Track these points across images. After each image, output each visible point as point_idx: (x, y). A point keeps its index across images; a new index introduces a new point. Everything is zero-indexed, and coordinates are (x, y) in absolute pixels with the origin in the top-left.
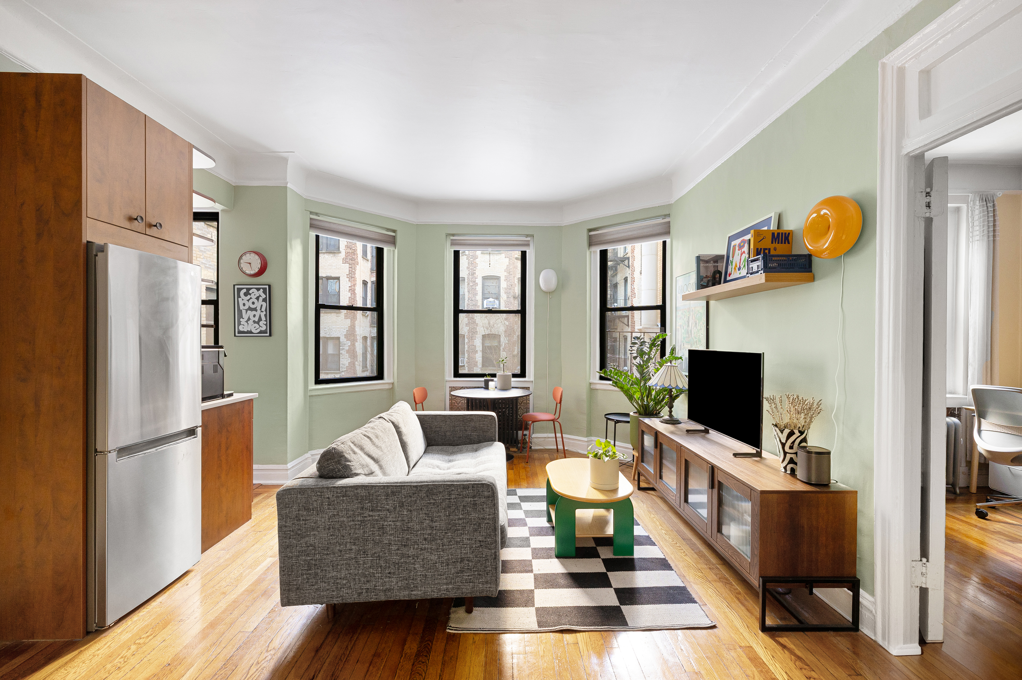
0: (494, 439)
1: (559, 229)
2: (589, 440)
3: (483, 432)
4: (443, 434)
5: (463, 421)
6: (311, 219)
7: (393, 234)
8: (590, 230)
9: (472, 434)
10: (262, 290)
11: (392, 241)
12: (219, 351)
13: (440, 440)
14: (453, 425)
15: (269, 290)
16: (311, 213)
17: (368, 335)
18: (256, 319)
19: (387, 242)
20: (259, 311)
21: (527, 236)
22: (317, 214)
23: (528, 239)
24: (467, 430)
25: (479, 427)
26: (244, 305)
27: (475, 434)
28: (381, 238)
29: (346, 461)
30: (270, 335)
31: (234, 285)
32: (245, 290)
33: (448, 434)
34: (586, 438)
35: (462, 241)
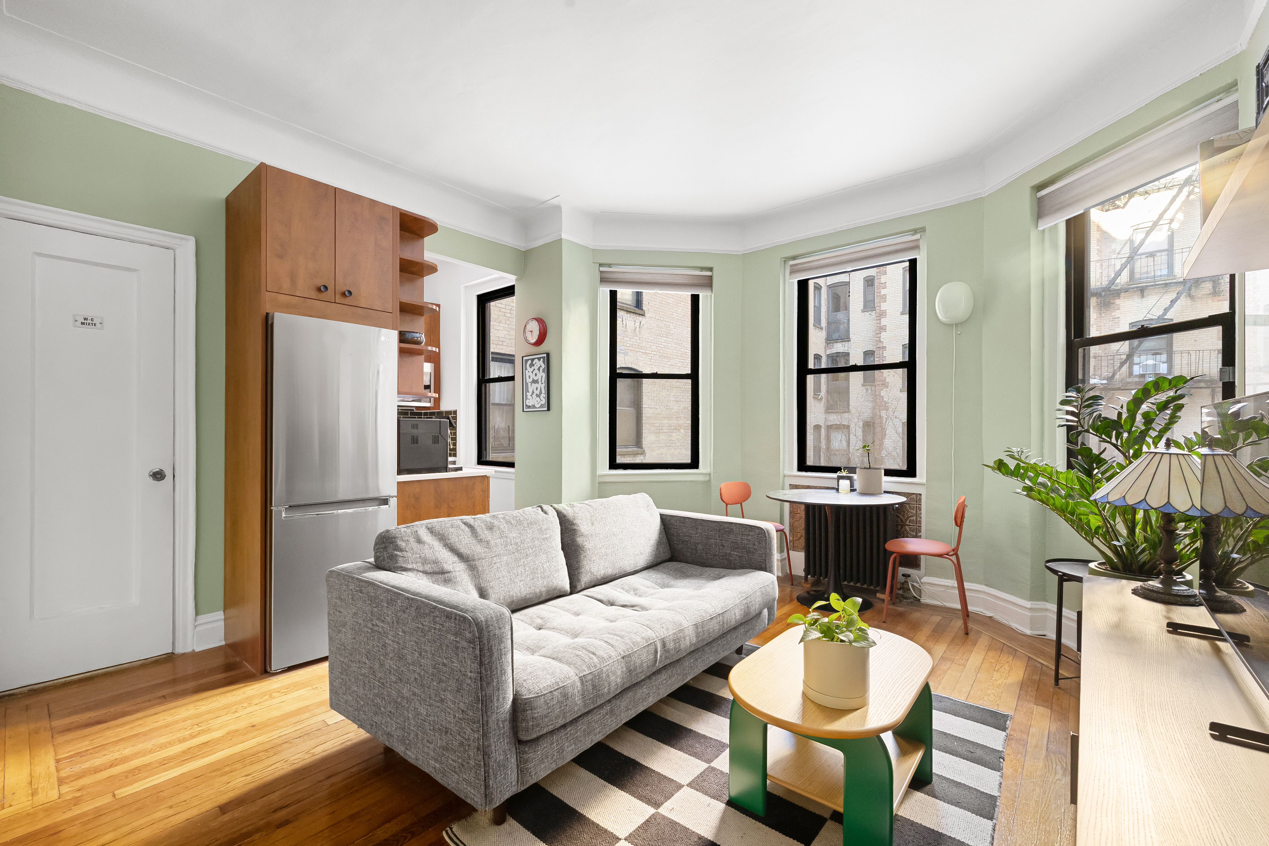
0: (763, 566)
1: (979, 202)
2: (1033, 606)
3: (748, 552)
4: (694, 547)
5: (719, 530)
6: (601, 272)
7: (709, 273)
8: (1040, 187)
9: (732, 552)
10: (542, 359)
11: (708, 283)
12: (440, 421)
13: (689, 554)
14: (705, 535)
15: (548, 359)
16: (601, 265)
17: (822, 423)
18: (538, 392)
19: (700, 286)
20: (540, 383)
21: (915, 231)
22: (609, 265)
23: (917, 236)
24: (725, 546)
25: (742, 543)
26: (529, 377)
27: (736, 553)
28: (692, 282)
29: (395, 550)
30: (549, 409)
31: (523, 357)
32: (530, 362)
33: (700, 547)
34: (1030, 603)
35: (806, 265)
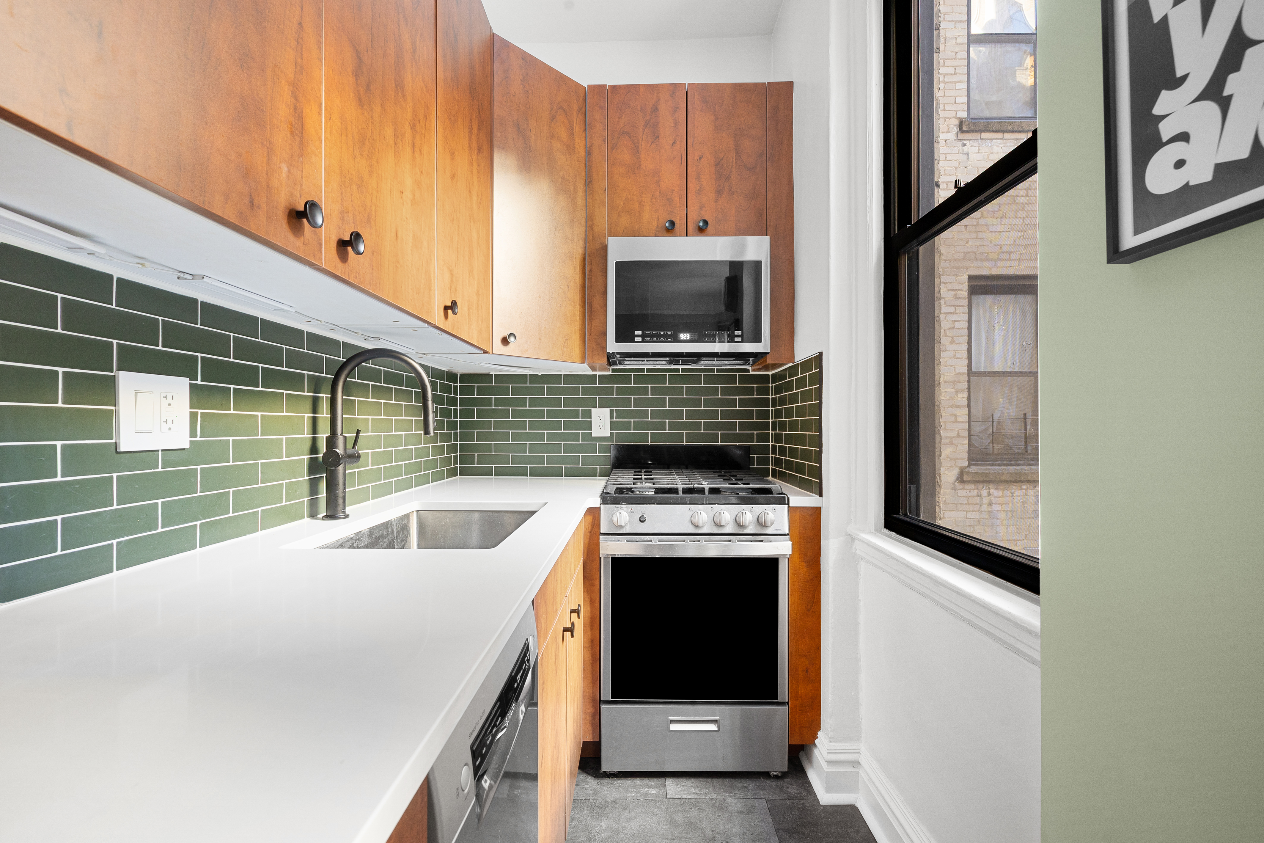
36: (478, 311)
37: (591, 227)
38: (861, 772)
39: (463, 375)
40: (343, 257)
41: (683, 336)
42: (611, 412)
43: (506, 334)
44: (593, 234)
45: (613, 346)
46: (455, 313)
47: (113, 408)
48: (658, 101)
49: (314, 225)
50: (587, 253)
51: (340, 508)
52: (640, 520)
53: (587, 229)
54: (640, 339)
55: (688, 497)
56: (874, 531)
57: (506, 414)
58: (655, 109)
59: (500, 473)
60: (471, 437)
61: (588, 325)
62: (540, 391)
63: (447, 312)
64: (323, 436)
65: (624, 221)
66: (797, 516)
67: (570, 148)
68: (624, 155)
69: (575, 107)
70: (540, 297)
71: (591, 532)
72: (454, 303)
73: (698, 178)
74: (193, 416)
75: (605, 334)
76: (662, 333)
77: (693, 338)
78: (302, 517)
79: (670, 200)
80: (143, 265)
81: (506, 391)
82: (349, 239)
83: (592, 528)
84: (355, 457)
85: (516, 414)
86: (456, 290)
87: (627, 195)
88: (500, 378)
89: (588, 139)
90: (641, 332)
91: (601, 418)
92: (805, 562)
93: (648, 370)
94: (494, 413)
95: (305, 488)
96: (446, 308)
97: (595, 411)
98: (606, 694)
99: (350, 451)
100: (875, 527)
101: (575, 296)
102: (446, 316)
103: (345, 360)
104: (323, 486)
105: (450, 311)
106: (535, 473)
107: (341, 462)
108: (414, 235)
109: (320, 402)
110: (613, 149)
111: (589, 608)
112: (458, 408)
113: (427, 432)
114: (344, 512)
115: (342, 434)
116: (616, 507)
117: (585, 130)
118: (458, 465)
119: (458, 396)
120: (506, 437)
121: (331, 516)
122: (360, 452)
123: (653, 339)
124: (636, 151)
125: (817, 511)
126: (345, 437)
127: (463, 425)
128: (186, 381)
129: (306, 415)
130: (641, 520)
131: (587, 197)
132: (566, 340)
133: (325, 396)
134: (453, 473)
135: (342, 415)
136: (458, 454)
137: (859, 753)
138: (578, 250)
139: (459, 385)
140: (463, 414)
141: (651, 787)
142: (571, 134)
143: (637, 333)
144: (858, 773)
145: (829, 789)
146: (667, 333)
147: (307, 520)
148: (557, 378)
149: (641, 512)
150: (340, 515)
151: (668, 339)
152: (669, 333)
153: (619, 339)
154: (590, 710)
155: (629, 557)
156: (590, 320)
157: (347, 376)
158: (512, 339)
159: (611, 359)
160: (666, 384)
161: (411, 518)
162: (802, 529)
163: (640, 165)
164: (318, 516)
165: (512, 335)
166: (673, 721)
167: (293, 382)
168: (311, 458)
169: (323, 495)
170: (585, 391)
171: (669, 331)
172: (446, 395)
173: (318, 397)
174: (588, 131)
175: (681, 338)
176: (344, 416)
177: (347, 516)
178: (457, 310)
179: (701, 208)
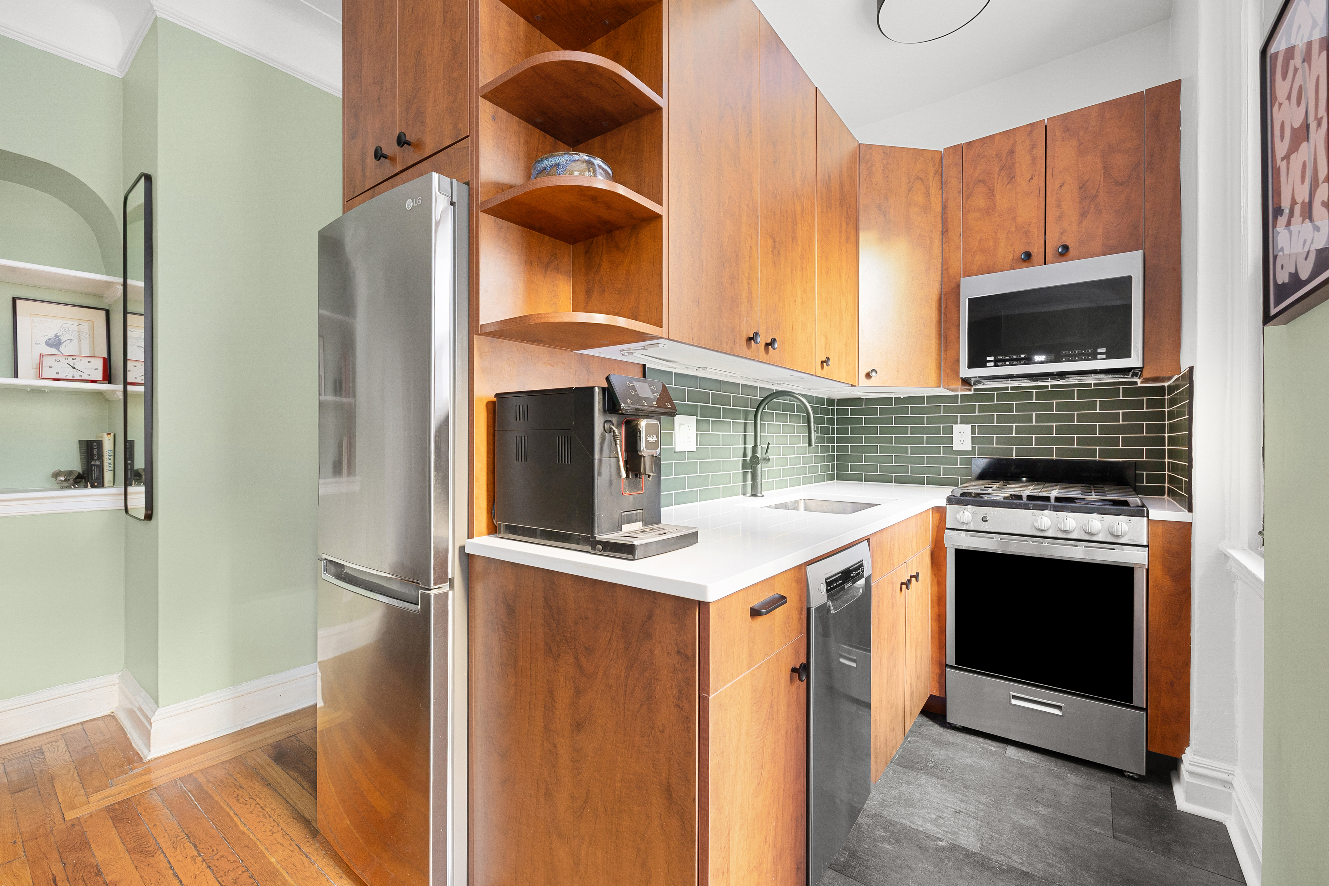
36: (846, 357)
37: (947, 270)
38: (1234, 794)
39: (839, 400)
40: (767, 351)
41: (1037, 358)
42: (973, 429)
43: (869, 370)
44: (948, 276)
45: (966, 372)
46: (828, 365)
47: (673, 432)
48: (1014, 144)
49: (757, 343)
50: (943, 293)
51: (759, 490)
52: (982, 520)
53: (943, 272)
54: (992, 364)
55: (1032, 504)
56: (1247, 548)
57: (874, 431)
58: (1011, 152)
59: (869, 479)
60: (845, 449)
61: (943, 355)
62: (905, 411)
63: (823, 365)
64: (750, 446)
65: (979, 259)
66: (1160, 530)
67: (926, 208)
68: (980, 201)
69: (932, 172)
70: (898, 337)
71: (938, 527)
72: (828, 358)
73: (1059, 205)
74: (697, 434)
75: (958, 361)
76: (1015, 357)
77: (1049, 359)
78: (739, 495)
79: (1027, 233)
80: (688, 368)
81: (874, 412)
82: (770, 342)
83: (939, 524)
84: (767, 460)
85: (883, 431)
86: (829, 348)
87: (981, 236)
88: (869, 401)
89: (944, 195)
90: (993, 357)
91: (962, 433)
92: (1170, 576)
93: (1013, 388)
94: (864, 430)
95: (740, 477)
96: (822, 362)
97: (957, 428)
98: (951, 658)
99: (764, 456)
100: (1248, 544)
101: (932, 332)
102: (822, 368)
103: (763, 398)
104: (749, 476)
105: (825, 364)
106: (899, 481)
107: (760, 462)
108: (802, 323)
109: (748, 425)
110: (968, 199)
111: (936, 588)
112: (836, 426)
113: (810, 445)
114: (761, 493)
115: (760, 445)
116: (960, 508)
117: (942, 188)
118: (835, 472)
119: (836, 417)
120: (875, 449)
121: (754, 495)
122: (770, 457)
123: (1005, 363)
124: (991, 194)
125: (1186, 528)
126: (762, 447)
127: (839, 440)
128: (695, 417)
129: (741, 434)
130: (984, 519)
131: (943, 245)
132: (922, 369)
133: (750, 422)
134: (831, 478)
135: (760, 433)
136: (836, 463)
137: (1233, 775)
138: (934, 290)
139: (836, 408)
140: (840, 431)
141: (992, 746)
142: (928, 195)
143: (988, 358)
144: (1231, 794)
145: (1189, 799)
146: (1020, 356)
147: (741, 496)
148: (920, 399)
149: (984, 513)
150: (759, 495)
151: (1022, 362)
152: (1022, 356)
153: (972, 365)
154: (938, 671)
155: (972, 549)
156: (946, 350)
157: (763, 409)
158: (874, 374)
159: (966, 382)
160: (1033, 400)
161: (800, 503)
162: (1166, 542)
163: (995, 206)
164: (747, 495)
165: (874, 371)
166: (1014, 697)
167: (734, 414)
168: (744, 459)
169: (749, 482)
170: (946, 410)
171: (1022, 354)
172: (825, 416)
173: (747, 422)
174: (944, 188)
175: (1036, 360)
176: (761, 434)
177: (763, 496)
178: (829, 363)
179: (1062, 234)
